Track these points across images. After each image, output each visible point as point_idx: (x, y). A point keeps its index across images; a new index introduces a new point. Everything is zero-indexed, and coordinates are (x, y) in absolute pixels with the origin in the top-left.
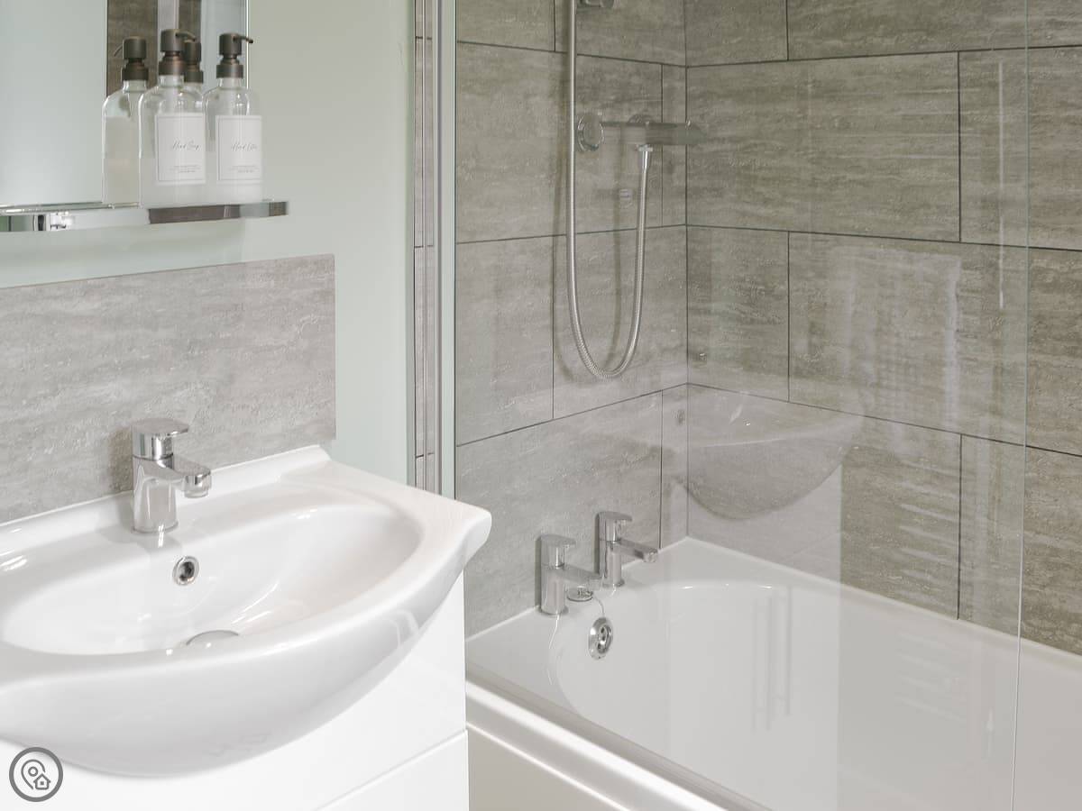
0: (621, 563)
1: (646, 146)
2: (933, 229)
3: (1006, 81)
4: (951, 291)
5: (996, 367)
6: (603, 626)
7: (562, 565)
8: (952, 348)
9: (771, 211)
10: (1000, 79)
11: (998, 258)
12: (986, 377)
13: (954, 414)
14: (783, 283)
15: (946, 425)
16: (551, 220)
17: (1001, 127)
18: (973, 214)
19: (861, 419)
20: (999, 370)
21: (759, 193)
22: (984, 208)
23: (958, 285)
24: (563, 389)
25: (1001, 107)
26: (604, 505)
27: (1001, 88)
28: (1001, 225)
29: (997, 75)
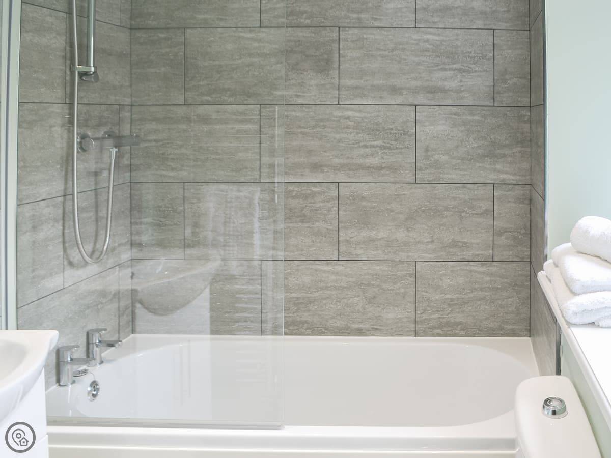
0: (101, 352)
1: (114, 148)
2: (249, 177)
3: (278, 117)
4: (256, 201)
5: (274, 231)
6: (94, 384)
7: (72, 359)
8: (257, 225)
9: (175, 173)
10: (277, 116)
11: (275, 187)
12: (270, 235)
13: (258, 252)
14: (181, 206)
15: (255, 258)
16: (63, 188)
17: (276, 135)
18: (265, 171)
19: (219, 262)
20: (275, 232)
21: (170, 166)
22: (269, 168)
23: (259, 199)
24: (69, 272)
25: (277, 128)
26: (91, 326)
27: (277, 120)
28: (276, 174)
29: (275, 115)
